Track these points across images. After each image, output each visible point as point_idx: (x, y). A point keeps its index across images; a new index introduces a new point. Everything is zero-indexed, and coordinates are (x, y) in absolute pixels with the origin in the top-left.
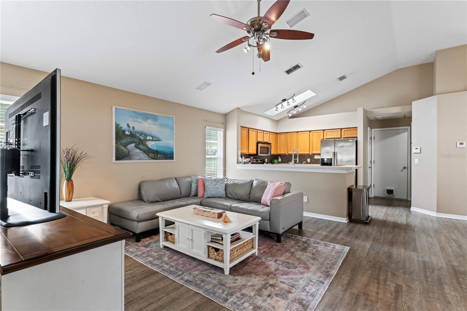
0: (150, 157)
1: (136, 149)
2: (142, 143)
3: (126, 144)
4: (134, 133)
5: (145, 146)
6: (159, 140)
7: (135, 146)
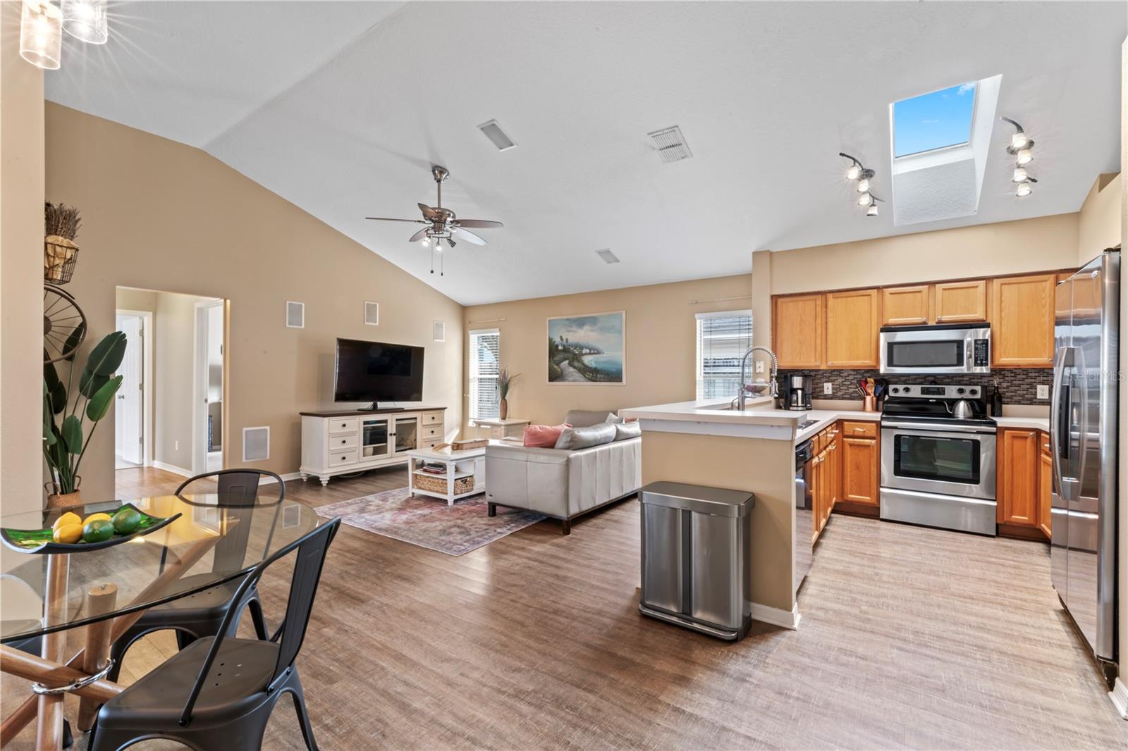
0: (587, 378)
1: (569, 368)
2: (577, 359)
3: (559, 361)
4: (568, 347)
5: (580, 363)
6: (599, 352)
7: (569, 364)
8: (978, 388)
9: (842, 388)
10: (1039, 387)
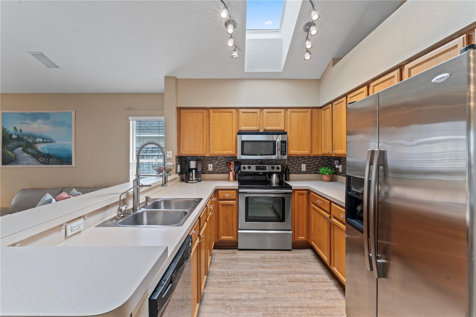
0: (40, 162)
1: (23, 153)
2: (31, 146)
3: (13, 148)
4: (22, 136)
5: (34, 150)
6: (51, 142)
7: (22, 150)
8: (280, 166)
9: (218, 167)
10: (303, 165)
